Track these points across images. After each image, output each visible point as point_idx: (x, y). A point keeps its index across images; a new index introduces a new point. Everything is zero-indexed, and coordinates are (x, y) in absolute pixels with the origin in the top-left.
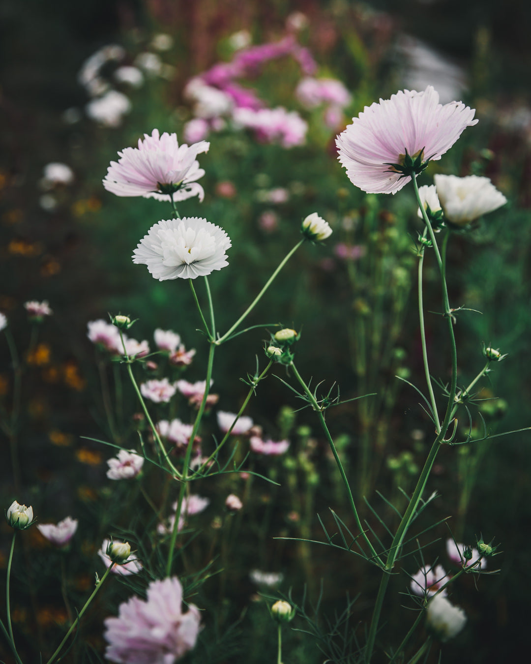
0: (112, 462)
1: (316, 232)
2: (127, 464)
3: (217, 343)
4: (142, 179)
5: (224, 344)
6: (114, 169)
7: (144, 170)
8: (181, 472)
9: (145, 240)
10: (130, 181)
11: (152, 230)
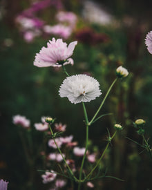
0: (44, 176)
1: (123, 74)
2: (50, 176)
3: (89, 124)
4: (51, 60)
5: (91, 124)
6: (38, 57)
7: (52, 56)
8: (78, 179)
9: (62, 86)
10: (45, 61)
11: (64, 82)
